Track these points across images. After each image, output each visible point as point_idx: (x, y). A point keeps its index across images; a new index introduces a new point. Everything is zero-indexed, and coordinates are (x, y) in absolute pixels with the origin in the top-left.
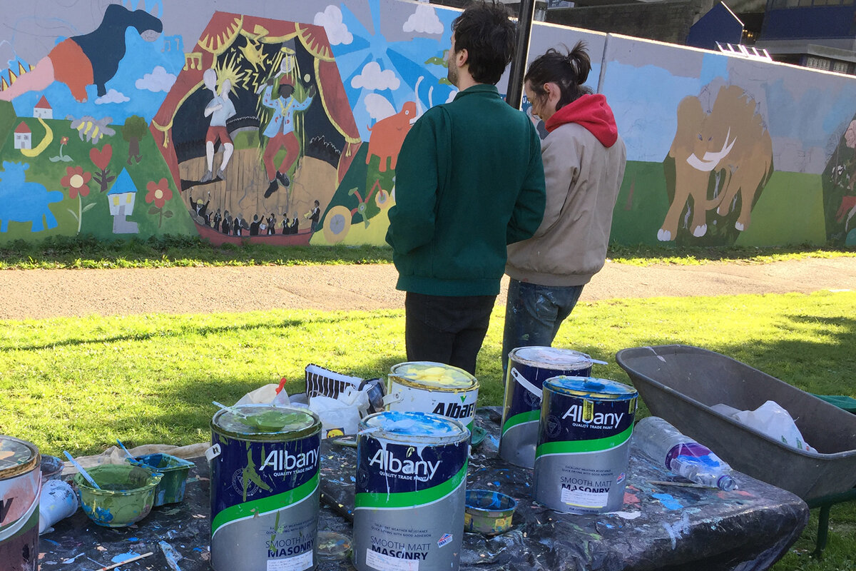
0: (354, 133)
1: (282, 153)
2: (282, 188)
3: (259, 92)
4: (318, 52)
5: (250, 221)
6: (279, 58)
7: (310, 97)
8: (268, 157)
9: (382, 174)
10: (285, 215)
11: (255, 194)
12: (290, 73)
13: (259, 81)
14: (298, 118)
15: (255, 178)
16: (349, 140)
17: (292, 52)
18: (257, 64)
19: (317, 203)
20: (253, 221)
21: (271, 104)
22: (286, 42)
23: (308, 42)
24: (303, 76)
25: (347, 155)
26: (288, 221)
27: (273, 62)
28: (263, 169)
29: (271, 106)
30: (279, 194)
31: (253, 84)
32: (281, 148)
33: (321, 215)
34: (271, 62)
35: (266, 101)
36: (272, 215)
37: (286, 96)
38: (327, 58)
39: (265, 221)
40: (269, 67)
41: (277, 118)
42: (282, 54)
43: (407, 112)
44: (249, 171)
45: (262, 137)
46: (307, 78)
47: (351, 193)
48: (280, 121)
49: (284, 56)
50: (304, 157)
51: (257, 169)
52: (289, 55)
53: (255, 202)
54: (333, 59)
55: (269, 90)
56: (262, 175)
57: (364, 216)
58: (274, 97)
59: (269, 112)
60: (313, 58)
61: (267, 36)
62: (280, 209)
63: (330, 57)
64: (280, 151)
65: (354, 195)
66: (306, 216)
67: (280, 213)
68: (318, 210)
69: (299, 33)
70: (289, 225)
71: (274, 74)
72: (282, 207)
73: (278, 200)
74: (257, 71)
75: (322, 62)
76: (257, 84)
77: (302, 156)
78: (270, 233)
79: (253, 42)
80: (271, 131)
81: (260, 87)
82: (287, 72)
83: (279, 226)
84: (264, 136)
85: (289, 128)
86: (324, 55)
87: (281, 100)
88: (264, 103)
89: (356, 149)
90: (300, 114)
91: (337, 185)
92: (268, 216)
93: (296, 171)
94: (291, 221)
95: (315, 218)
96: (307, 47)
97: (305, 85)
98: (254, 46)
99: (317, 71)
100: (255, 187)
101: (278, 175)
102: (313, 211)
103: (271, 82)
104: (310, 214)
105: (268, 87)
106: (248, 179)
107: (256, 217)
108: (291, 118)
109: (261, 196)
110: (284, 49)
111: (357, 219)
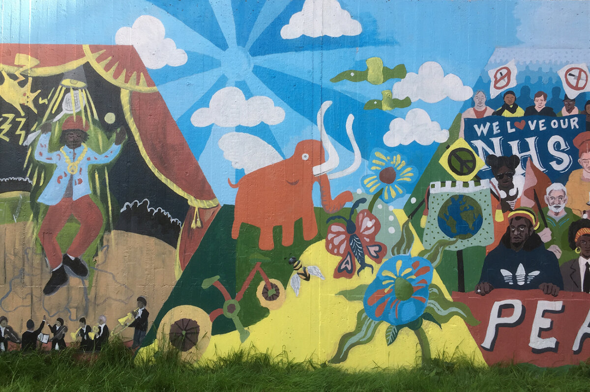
0: (204, 192)
1: (72, 229)
2: (74, 281)
3: (28, 143)
4: (126, 81)
5: (20, 329)
6: (59, 95)
7: (117, 143)
8: (46, 233)
9: (265, 253)
10: (83, 320)
11: (27, 290)
12: (79, 114)
13: (27, 128)
14: (97, 176)
15: (26, 265)
16: (194, 203)
17: (81, 84)
18: (22, 106)
19: (142, 301)
20: (25, 329)
21: (50, 159)
22: (69, 72)
23: (107, 68)
24: (101, 115)
25: (193, 225)
26: (89, 329)
27: (49, 101)
28: (39, 251)
29: (48, 162)
30: (69, 290)
31: (18, 132)
32: (71, 220)
33: (151, 320)
34: (46, 101)
35: (41, 154)
36: (60, 320)
37: (75, 145)
38: (143, 88)
39: (46, 329)
40: (43, 108)
41: (60, 177)
42: (64, 89)
43: (305, 157)
44: (15, 255)
45: (35, 207)
46: (110, 118)
47: (206, 284)
48: (65, 181)
49: (67, 90)
50: (113, 232)
51: (30, 252)
52: (75, 89)
53: (28, 301)
54: (155, 89)
55: (45, 139)
56: (37, 260)
57: (237, 321)
58: (54, 147)
59: (47, 170)
60: (117, 90)
61: (37, 66)
62: (73, 311)
63: (148, 86)
64: (68, 224)
65: (213, 288)
66: (122, 321)
67: (74, 317)
68: (145, 314)
69: (90, 58)
70: (92, 335)
71: (52, 116)
72: (77, 308)
73: (69, 299)
74: (23, 114)
75: (133, 95)
76: (23, 133)
77: (108, 230)
78: (57, 347)
79: (13, 77)
80: (51, 196)
81: (30, 136)
82: (74, 112)
83: (72, 336)
84: (40, 204)
85: (82, 190)
86: (138, 84)
87: (65, 151)
88: (37, 157)
89: (208, 217)
90: (100, 169)
91: (178, 273)
92: (53, 321)
93: (100, 253)
94: (95, 329)
95: (140, 324)
96: (108, 76)
97: (108, 129)
98: (16, 82)
99: (126, 107)
100: (27, 279)
101: (66, 259)
102: (135, 314)
103: (46, 129)
104: (129, 318)
105: (43, 135)
106: (14, 267)
107: (30, 324)
108: (85, 177)
109: (38, 291)
110: (66, 82)
111: (222, 326)
